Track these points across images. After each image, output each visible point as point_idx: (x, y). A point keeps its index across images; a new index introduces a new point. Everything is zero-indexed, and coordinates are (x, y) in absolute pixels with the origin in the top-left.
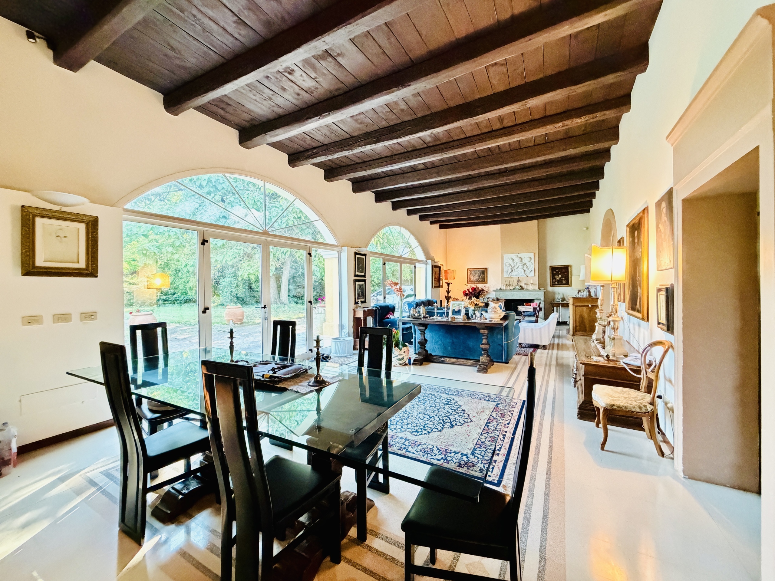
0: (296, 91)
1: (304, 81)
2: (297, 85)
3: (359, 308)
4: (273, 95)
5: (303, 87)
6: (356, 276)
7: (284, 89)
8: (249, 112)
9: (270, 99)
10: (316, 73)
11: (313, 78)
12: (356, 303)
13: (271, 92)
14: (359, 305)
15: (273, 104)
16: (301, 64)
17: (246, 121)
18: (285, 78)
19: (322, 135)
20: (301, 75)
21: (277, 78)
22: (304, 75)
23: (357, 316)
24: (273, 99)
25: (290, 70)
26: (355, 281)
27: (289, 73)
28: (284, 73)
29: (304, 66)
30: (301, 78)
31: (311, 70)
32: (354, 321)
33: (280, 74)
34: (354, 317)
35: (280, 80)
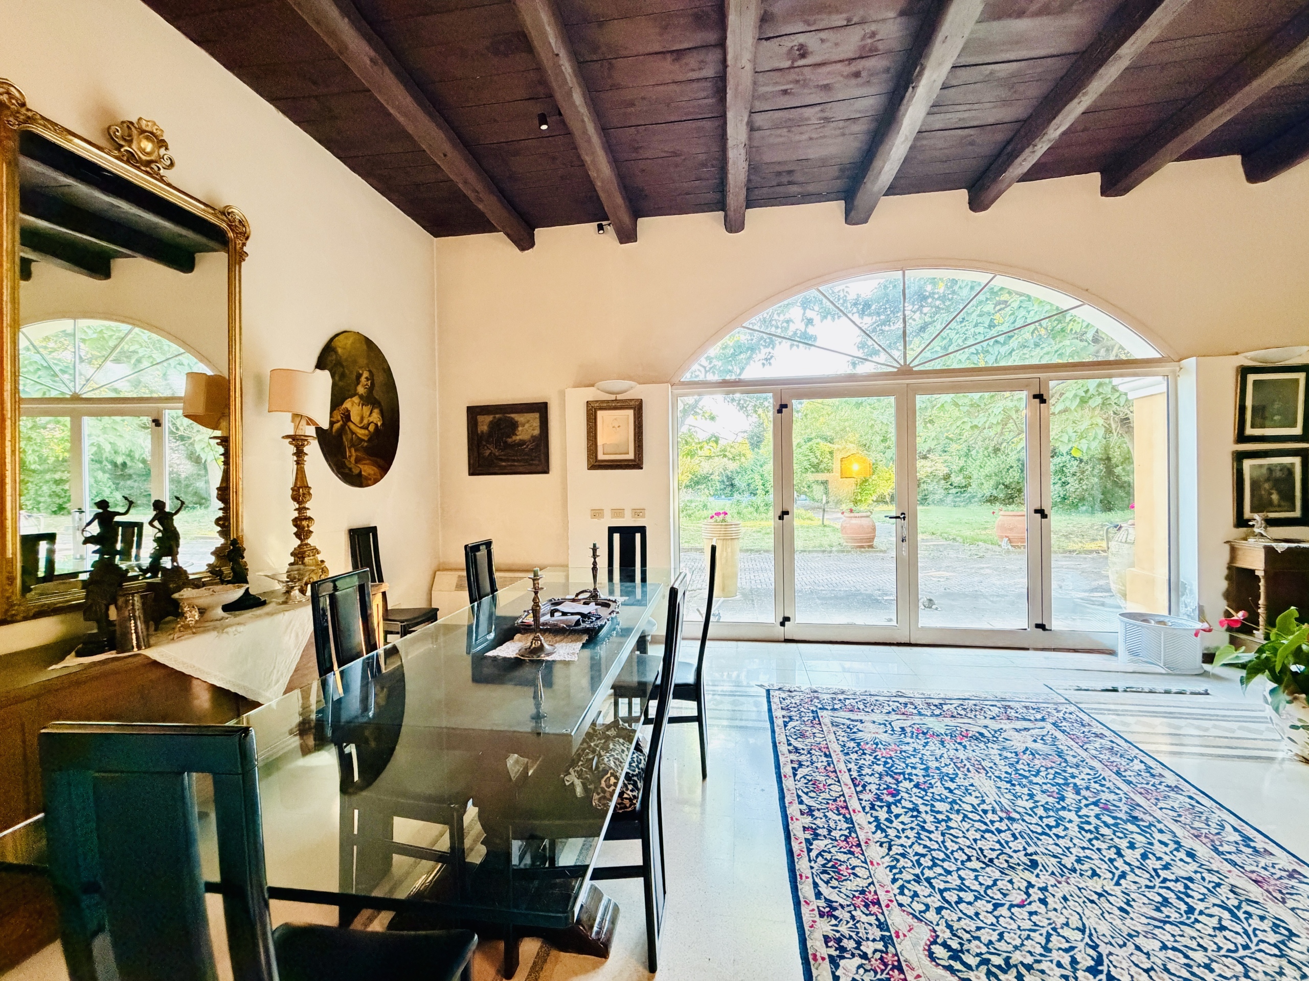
0: (845, 74)
1: (836, 44)
2: (835, 62)
3: (1251, 540)
4: (822, 111)
5: (852, 56)
6: (1241, 437)
7: (827, 87)
8: (823, 162)
9: (827, 120)
10: (838, 11)
11: (845, 23)
12: (1241, 522)
13: (818, 108)
14: (1257, 530)
15: (841, 124)
16: (801, 24)
17: (837, 178)
18: (806, 68)
19: (995, 107)
20: (822, 41)
21: (797, 82)
22: (823, 35)
23: (1245, 562)
24: (831, 116)
25: (798, 50)
26: (1240, 457)
27: (803, 56)
28: (796, 64)
29: (807, 23)
30: (825, 46)
31: (824, 16)
32: (1228, 578)
33: (792, 70)
34: (1230, 568)
35: (805, 80)
